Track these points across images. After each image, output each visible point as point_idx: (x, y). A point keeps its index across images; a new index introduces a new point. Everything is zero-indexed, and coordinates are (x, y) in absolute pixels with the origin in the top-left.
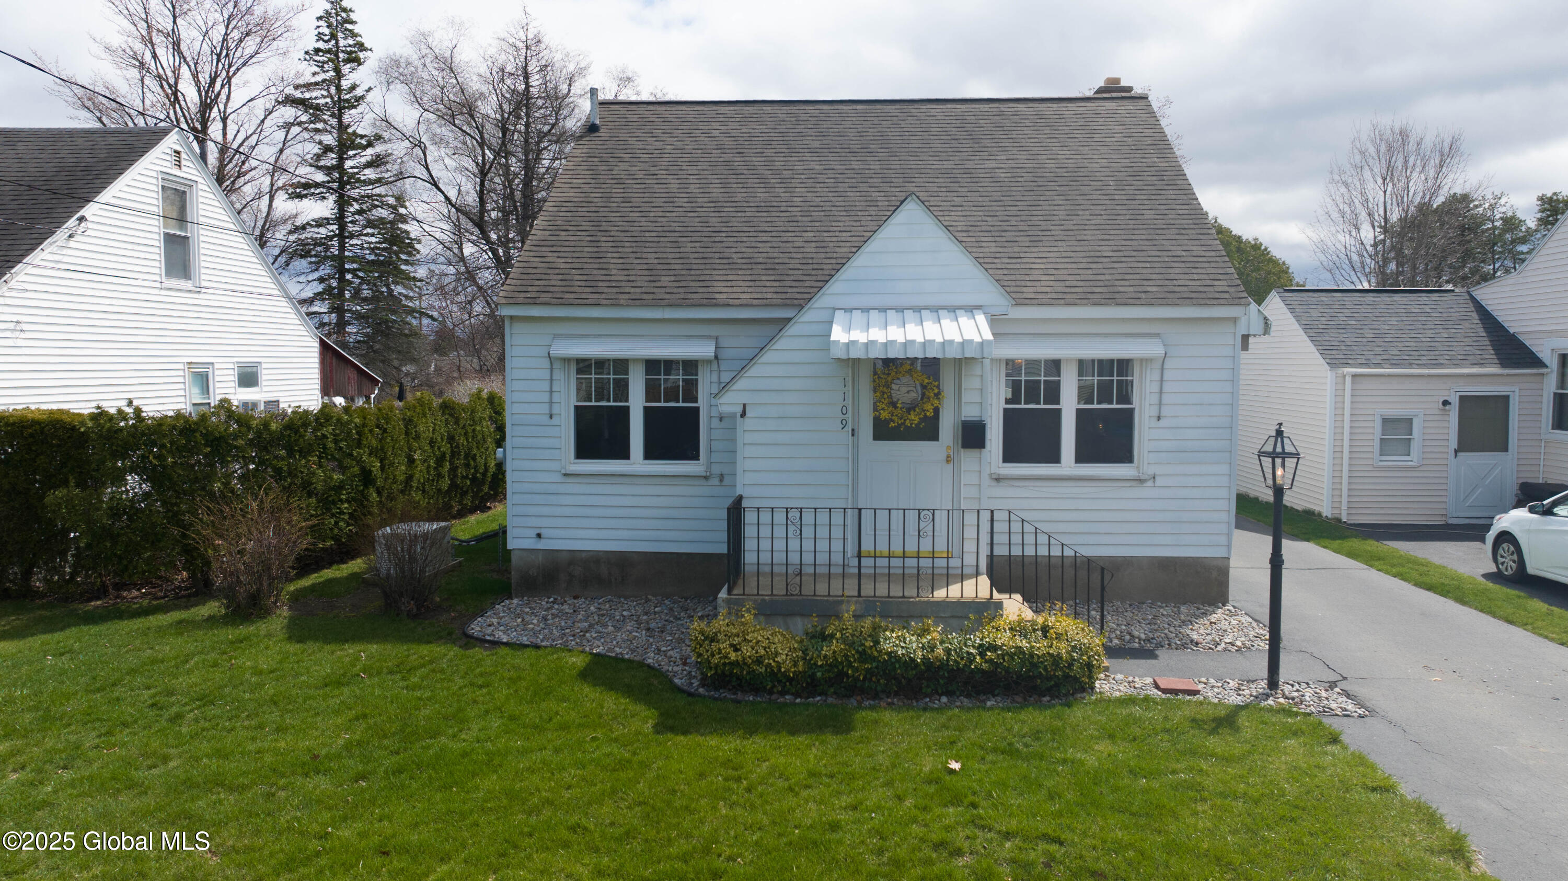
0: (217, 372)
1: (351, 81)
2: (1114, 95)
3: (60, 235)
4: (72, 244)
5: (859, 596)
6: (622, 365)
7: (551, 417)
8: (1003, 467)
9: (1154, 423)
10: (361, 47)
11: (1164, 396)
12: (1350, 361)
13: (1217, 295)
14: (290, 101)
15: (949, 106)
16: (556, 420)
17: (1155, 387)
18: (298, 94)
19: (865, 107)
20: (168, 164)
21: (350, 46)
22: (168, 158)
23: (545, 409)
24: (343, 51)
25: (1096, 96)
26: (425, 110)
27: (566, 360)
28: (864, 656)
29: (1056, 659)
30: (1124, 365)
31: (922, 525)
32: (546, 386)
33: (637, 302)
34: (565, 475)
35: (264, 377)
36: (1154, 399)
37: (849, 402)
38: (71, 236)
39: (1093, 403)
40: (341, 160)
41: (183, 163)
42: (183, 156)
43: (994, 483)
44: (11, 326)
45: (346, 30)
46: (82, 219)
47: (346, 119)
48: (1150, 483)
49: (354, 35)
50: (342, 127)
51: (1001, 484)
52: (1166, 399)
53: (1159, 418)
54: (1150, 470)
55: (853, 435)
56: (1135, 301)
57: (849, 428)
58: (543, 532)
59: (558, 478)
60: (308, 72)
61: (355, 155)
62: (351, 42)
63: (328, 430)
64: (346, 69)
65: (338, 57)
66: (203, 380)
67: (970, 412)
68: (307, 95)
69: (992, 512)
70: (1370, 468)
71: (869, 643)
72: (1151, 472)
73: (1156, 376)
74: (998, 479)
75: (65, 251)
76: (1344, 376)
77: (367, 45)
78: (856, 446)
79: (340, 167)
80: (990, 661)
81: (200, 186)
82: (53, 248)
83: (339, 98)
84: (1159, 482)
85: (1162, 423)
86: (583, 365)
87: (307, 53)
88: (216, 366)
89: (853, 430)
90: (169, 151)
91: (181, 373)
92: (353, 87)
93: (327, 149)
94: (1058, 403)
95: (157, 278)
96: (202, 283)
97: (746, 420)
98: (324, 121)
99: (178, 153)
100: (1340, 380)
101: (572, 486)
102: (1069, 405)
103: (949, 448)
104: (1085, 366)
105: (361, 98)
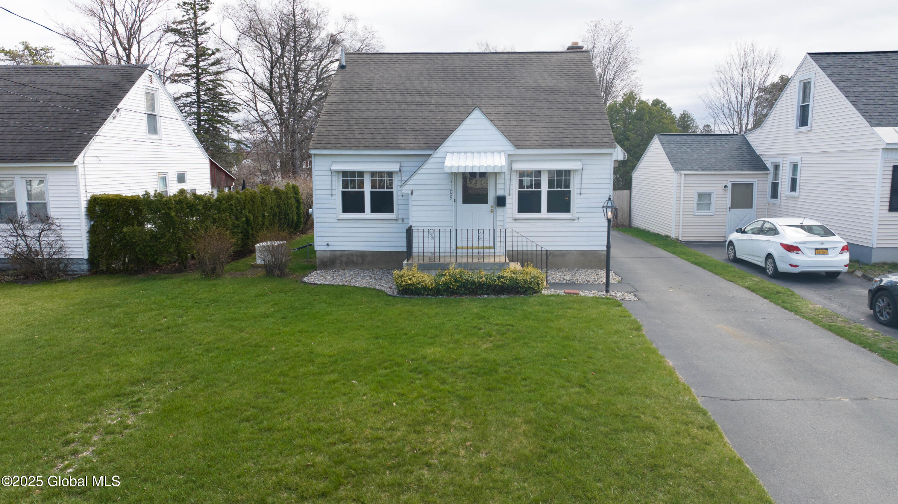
0: (169, 176)
1: (202, 20)
2: (575, 50)
3: (111, 118)
4: (115, 121)
5: (456, 262)
6: (361, 174)
7: (332, 196)
8: (517, 215)
9: (579, 196)
11: (583, 185)
12: (684, 168)
13: (604, 144)
16: (334, 197)
17: (579, 182)
18: (174, 26)
20: (147, 82)
21: (202, 1)
22: (148, 79)
23: (329, 192)
24: (197, 4)
25: (568, 51)
27: (338, 172)
28: (457, 281)
29: (525, 281)
30: (567, 173)
31: (480, 235)
32: (329, 182)
33: (367, 148)
34: (338, 219)
35: (188, 178)
36: (578, 186)
37: (453, 188)
38: (115, 118)
39: (554, 188)
40: (198, 62)
41: (153, 80)
42: (153, 77)
43: (514, 221)
44: (96, 158)
46: (118, 110)
47: (200, 40)
48: (576, 221)
50: (197, 45)
53: (580, 194)
55: (455, 202)
56: (572, 147)
57: (453, 199)
58: (329, 243)
59: (335, 221)
60: (179, 14)
61: (205, 59)
63: (233, 202)
64: (199, 13)
65: (195, 7)
66: (164, 180)
67: (500, 193)
68: (179, 27)
69: (506, 229)
70: (692, 216)
72: (577, 216)
73: (579, 177)
74: (516, 220)
75: (113, 125)
76: (681, 175)
78: (456, 206)
79: (197, 66)
80: (502, 282)
81: (160, 91)
82: (109, 124)
83: (196, 29)
84: (581, 220)
85: (582, 196)
86: (345, 174)
87: (178, 4)
88: (169, 174)
89: (455, 200)
90: (148, 76)
91: (156, 177)
92: (203, 24)
93: (190, 56)
94: (540, 188)
95: (145, 134)
96: (163, 136)
97: (413, 196)
98: (188, 41)
99: (151, 76)
100: (679, 177)
101: (341, 224)
102: (544, 189)
103: (492, 207)
104: (551, 173)
105: (208, 29)
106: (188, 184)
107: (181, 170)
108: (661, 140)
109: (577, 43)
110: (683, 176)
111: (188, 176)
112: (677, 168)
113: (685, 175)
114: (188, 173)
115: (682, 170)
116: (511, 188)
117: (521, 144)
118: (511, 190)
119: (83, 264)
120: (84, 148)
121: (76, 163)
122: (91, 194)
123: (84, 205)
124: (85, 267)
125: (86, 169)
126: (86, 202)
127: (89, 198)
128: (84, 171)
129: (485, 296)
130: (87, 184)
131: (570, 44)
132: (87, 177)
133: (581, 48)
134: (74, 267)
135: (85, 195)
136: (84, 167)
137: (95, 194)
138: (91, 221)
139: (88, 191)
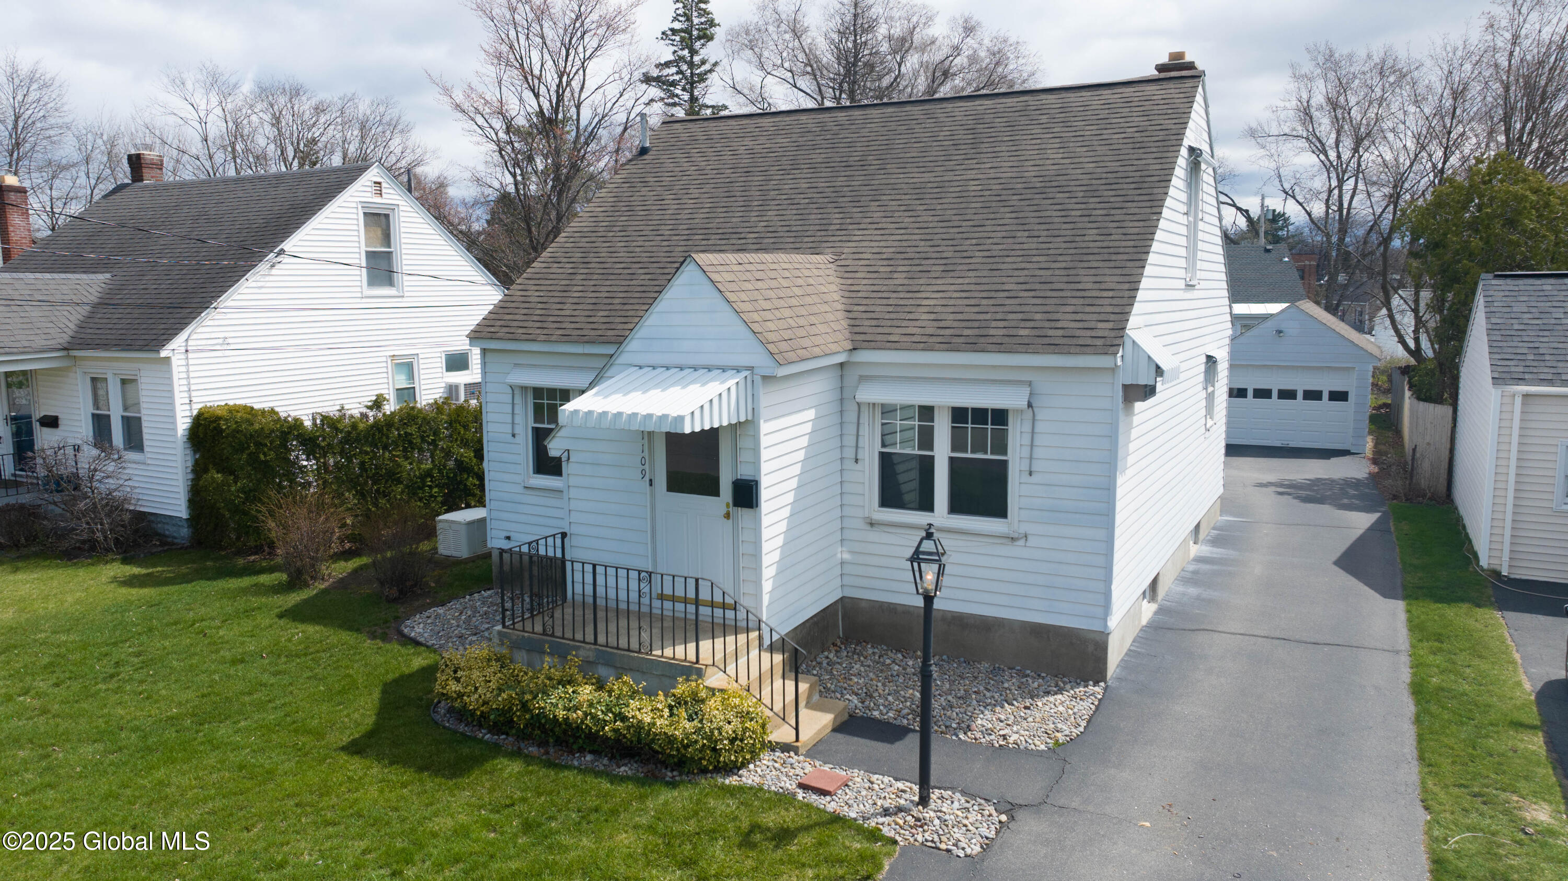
0: (421, 361)
1: (701, 57)
2: (1171, 74)
3: (262, 267)
4: (274, 271)
5: (595, 643)
7: (514, 436)
8: (878, 511)
9: (1025, 478)
10: (712, 23)
11: (1035, 450)
12: (1527, 376)
13: (1089, 342)
14: (647, 79)
15: (977, 103)
16: (517, 439)
17: (1026, 440)
19: (896, 110)
20: (369, 194)
21: (702, 23)
22: (369, 189)
23: (509, 429)
24: (696, 29)
26: (769, 73)
27: (524, 389)
29: (671, 740)
30: (1000, 416)
31: (642, 585)
32: (509, 408)
33: (567, 338)
34: (526, 487)
36: (1026, 452)
37: (646, 454)
38: (273, 266)
39: (966, 452)
41: (384, 191)
42: (384, 185)
43: (868, 527)
44: (220, 341)
45: (700, 9)
46: (282, 252)
47: (696, 93)
48: (1021, 542)
49: (706, 12)
50: (693, 99)
51: (874, 529)
52: (1038, 452)
53: (1031, 474)
54: (1023, 528)
55: (651, 485)
56: (1001, 347)
57: (647, 478)
58: (511, 534)
59: (520, 489)
60: (665, 51)
62: (703, 20)
63: (412, 429)
64: (698, 45)
65: (691, 35)
66: (408, 367)
67: (745, 472)
68: (664, 73)
69: (697, 580)
70: (1548, 512)
71: (528, 697)
72: (1022, 531)
73: (1027, 427)
74: (872, 524)
75: (267, 278)
76: (1514, 396)
77: (716, 22)
78: (653, 495)
80: (615, 731)
81: (401, 208)
82: (258, 277)
83: (692, 73)
84: (1032, 541)
85: (1035, 478)
86: (538, 392)
87: (663, 33)
88: (421, 356)
89: (651, 480)
90: (369, 184)
91: (384, 364)
92: (703, 62)
94: (932, 449)
95: (359, 289)
96: (406, 289)
97: (570, 464)
99: (380, 183)
100: (1507, 400)
101: (531, 498)
102: (942, 452)
103: (728, 505)
104: (959, 414)
105: (711, 71)
106: (475, 372)
107: (457, 347)
108: (1491, 293)
109: (1180, 55)
110: (1518, 400)
112: (1504, 376)
113: (1526, 396)
115: (1521, 380)
116: (860, 445)
117: (879, 338)
118: (860, 451)
119: (183, 526)
120: (187, 324)
121: (163, 354)
122: (200, 406)
123: (183, 424)
124: (185, 532)
125: (191, 362)
126: (189, 420)
127: (195, 413)
128: (187, 365)
129: (589, 757)
130: (193, 387)
131: (1165, 59)
132: (192, 375)
133: (1191, 66)
134: (170, 530)
135: (188, 407)
136: (187, 358)
137: (209, 405)
138: (195, 452)
139: (194, 400)
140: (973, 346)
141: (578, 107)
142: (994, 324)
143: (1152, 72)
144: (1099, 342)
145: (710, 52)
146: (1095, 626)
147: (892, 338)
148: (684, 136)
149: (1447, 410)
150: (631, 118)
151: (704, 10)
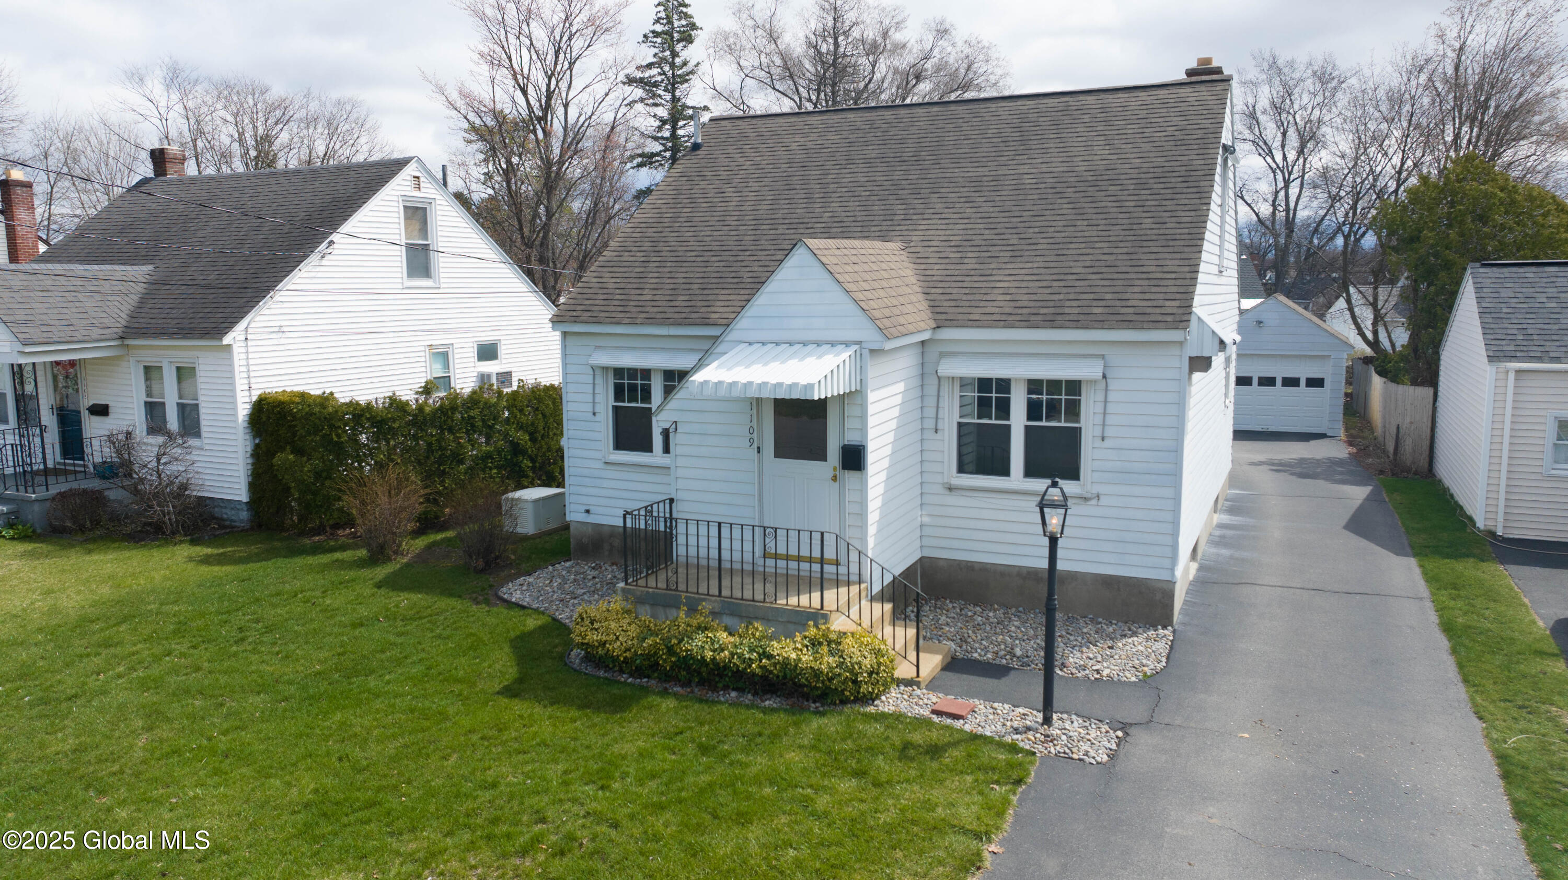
0: (456, 351)
1: (682, 58)
2: (1204, 78)
3: (314, 258)
4: (324, 262)
5: (720, 595)
6: (646, 373)
7: (594, 414)
8: (957, 477)
9: (1098, 443)
10: (693, 26)
11: (1108, 417)
12: (1518, 354)
13: (1160, 318)
14: (630, 81)
15: (1019, 103)
16: (598, 418)
17: (1099, 408)
18: (639, 75)
20: (409, 188)
21: (683, 26)
22: (409, 183)
23: (589, 408)
24: (677, 32)
25: (1188, 80)
26: (747, 76)
27: (605, 369)
28: (670, 650)
29: (817, 673)
30: (1074, 387)
31: (767, 540)
32: (589, 388)
33: (651, 321)
34: (606, 463)
35: (503, 352)
36: (1099, 419)
37: (755, 423)
38: (323, 257)
39: (1040, 419)
40: (674, 129)
41: (422, 185)
42: (422, 179)
43: (947, 492)
44: (276, 329)
45: (682, 12)
46: (331, 243)
47: (678, 93)
48: (1094, 502)
49: (687, 16)
50: (675, 100)
51: (953, 493)
52: (1110, 420)
53: (1103, 439)
54: (1095, 489)
55: (759, 452)
56: (1077, 324)
57: (755, 446)
58: (591, 508)
59: (600, 465)
60: (647, 53)
61: (685, 125)
62: (684, 22)
63: (475, 412)
64: (679, 47)
65: (672, 37)
66: (443, 357)
67: (852, 438)
68: (647, 75)
69: (822, 534)
70: (1539, 477)
71: (674, 641)
72: (1095, 491)
73: (1100, 397)
74: (950, 489)
75: (318, 269)
76: (1507, 372)
77: (697, 24)
78: (760, 461)
79: (674, 135)
80: (763, 668)
81: (438, 202)
82: (309, 268)
83: (673, 74)
84: (1104, 501)
85: (1107, 443)
86: (619, 372)
87: (645, 36)
88: (455, 346)
89: (759, 448)
90: (409, 178)
91: (423, 354)
92: (685, 64)
93: (664, 122)
94: (1008, 418)
95: (400, 280)
96: (442, 280)
97: (678, 435)
98: (660, 96)
99: (418, 178)
100: (1502, 376)
101: (611, 473)
102: (1018, 420)
103: (835, 469)
104: (1034, 386)
105: (692, 72)
106: (504, 361)
107: (487, 337)
108: (1479, 280)
109: (1208, 61)
110: (1512, 376)
111: (503, 347)
112: (1498, 354)
113: (1519, 372)
114: (503, 342)
115: (1513, 358)
116: (940, 416)
117: (960, 317)
118: (939, 421)
119: (242, 509)
120: (247, 313)
121: (227, 340)
122: (259, 392)
123: (243, 410)
124: (244, 515)
125: (250, 349)
126: (248, 406)
127: (254, 399)
128: (247, 352)
129: (733, 694)
130: (252, 374)
131: (1193, 64)
132: (251, 362)
133: (1219, 71)
134: (228, 514)
135: (247, 393)
136: (247, 346)
137: (267, 391)
138: (254, 437)
139: (253, 386)
140: (1051, 322)
141: (566, 106)
142: (1068, 303)
143: (1182, 76)
144: (1169, 318)
145: (691, 53)
146: (1164, 576)
147: (972, 317)
148: (734, 133)
149: (1429, 391)
150: (618, 117)
151: (686, 14)
